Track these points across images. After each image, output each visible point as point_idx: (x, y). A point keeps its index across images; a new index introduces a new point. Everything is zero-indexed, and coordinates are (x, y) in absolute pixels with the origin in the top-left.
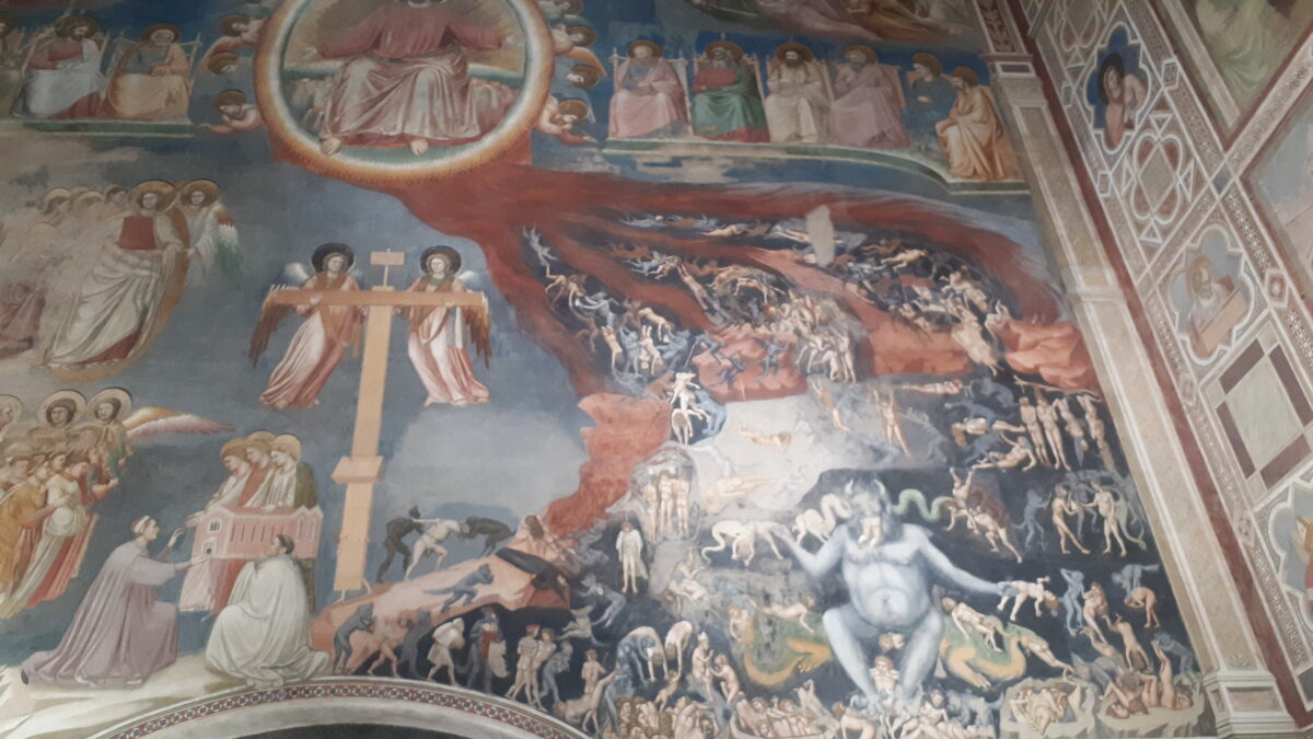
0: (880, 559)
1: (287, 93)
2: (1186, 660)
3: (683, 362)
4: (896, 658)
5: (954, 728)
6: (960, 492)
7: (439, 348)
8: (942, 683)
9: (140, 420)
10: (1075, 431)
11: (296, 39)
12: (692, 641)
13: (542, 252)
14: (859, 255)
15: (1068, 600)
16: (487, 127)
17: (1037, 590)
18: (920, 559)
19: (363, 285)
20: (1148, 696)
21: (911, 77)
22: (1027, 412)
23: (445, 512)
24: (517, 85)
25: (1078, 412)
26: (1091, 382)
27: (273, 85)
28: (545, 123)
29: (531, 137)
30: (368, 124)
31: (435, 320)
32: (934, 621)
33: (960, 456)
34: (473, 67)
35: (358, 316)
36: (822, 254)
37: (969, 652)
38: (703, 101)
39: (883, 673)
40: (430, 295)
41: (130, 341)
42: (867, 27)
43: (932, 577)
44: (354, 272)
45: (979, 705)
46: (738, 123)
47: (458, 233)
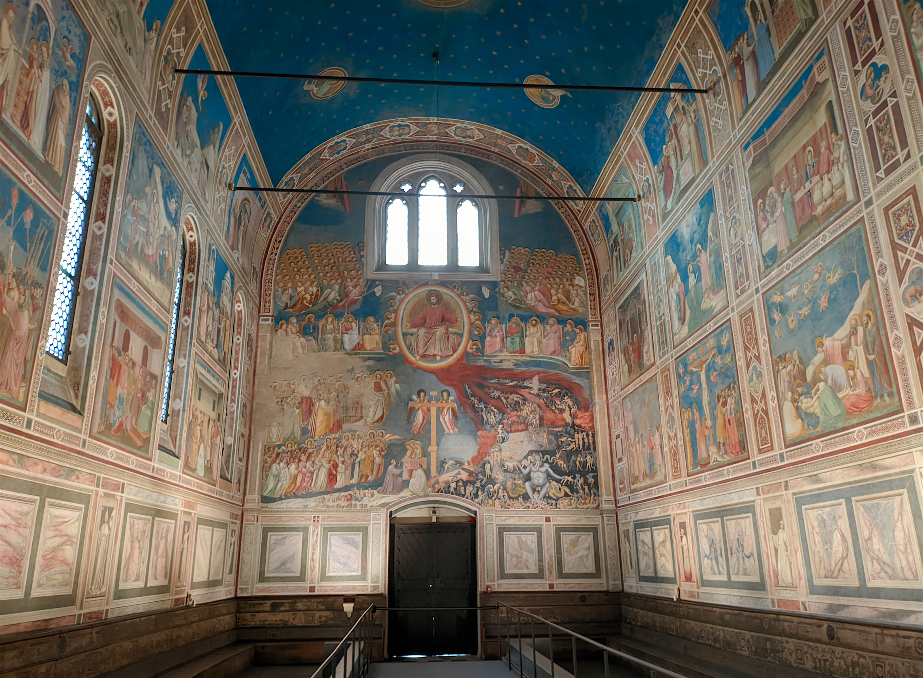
0: (539, 471)
1: (405, 341)
2: (597, 494)
3: (500, 422)
4: (539, 492)
5: (548, 506)
6: (558, 456)
7: (447, 418)
8: (547, 497)
9: (388, 437)
10: (586, 441)
11: (405, 320)
12: (499, 488)
13: (469, 391)
14: (544, 391)
15: (576, 481)
16: (455, 351)
17: (570, 478)
18: (547, 470)
19: (429, 401)
20: (587, 501)
21: (566, 329)
22: (576, 436)
23: (451, 459)
24: (461, 335)
25: (588, 435)
26: (593, 428)
27: (401, 337)
28: (469, 349)
29: (465, 354)
30: (425, 351)
31: (445, 411)
32: (547, 485)
33: (559, 447)
34: (450, 329)
35: (429, 410)
36: (535, 391)
37: (554, 491)
38: (509, 339)
39: (536, 495)
40: (444, 404)
41: (382, 417)
42: (556, 310)
43: (549, 475)
44: (427, 397)
45: (554, 502)
46: (517, 348)
47: (449, 386)
